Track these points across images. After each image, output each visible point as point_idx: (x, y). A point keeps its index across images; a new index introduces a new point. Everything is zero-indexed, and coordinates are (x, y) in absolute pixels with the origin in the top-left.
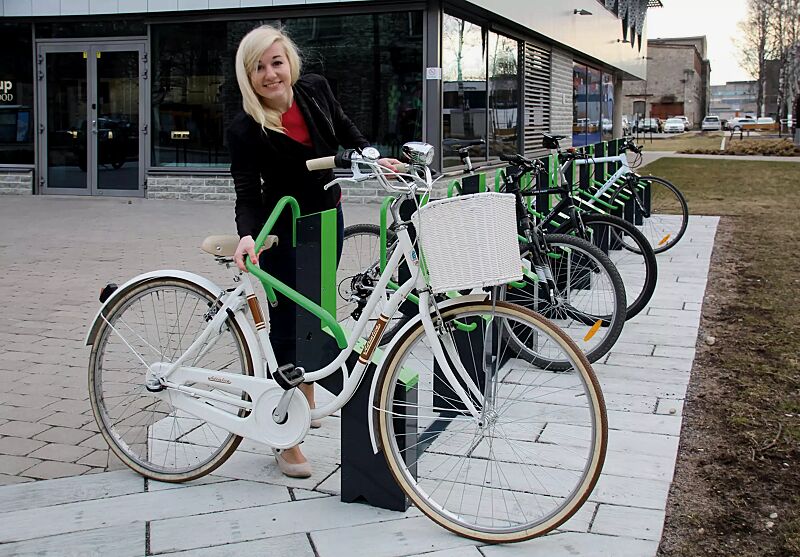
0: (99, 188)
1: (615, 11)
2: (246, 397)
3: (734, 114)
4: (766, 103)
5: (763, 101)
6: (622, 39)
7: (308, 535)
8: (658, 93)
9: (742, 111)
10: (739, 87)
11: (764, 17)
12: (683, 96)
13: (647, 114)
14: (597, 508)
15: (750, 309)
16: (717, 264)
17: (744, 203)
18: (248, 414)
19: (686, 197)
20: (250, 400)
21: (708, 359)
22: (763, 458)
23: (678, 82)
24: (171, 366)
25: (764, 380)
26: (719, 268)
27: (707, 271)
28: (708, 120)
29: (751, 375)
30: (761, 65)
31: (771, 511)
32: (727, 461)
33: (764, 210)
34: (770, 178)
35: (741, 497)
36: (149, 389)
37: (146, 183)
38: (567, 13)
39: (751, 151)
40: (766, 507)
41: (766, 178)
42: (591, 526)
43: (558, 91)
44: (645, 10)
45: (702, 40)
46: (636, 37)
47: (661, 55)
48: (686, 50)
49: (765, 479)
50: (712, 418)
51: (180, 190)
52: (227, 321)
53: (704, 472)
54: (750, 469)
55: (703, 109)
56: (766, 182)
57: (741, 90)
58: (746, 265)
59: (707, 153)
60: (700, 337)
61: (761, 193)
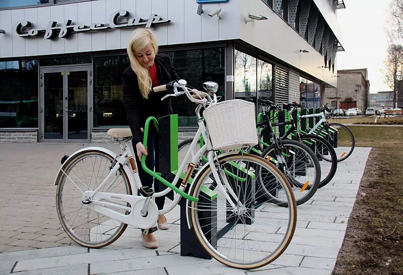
0: (68, 138)
1: (321, 52)
2: (129, 205)
3: (382, 108)
4: (398, 102)
5: (396, 100)
6: (324, 66)
7: (165, 268)
8: (343, 97)
9: (386, 106)
10: (384, 94)
11: (396, 59)
12: (356, 98)
13: (338, 107)
14: (303, 258)
15: (384, 183)
16: (369, 166)
17: (384, 142)
18: (129, 213)
19: (356, 140)
20: (130, 206)
21: (361, 202)
22: (386, 239)
23: (354, 91)
24: (94, 192)
25: (389, 210)
26: (370, 167)
27: (364, 168)
28: (369, 110)
29: (383, 207)
30: (395, 82)
31: (388, 259)
32: (369, 240)
33: (394, 145)
34: (398, 132)
35: (374, 254)
36: (84, 203)
37: (91, 136)
38: (297, 52)
39: (389, 123)
40: (385, 258)
41: (396, 133)
42: (300, 265)
43: (292, 91)
44: (336, 52)
45: (365, 70)
46: (331, 65)
47: (345, 78)
48: (357, 75)
49: (387, 247)
50: (362, 224)
51: (107, 139)
52: (119, 170)
53: (357, 245)
54: (379, 243)
55: (366, 105)
56: (396, 134)
57: (385, 96)
58: (383, 166)
59: (367, 124)
60: (358, 194)
61: (393, 138)
